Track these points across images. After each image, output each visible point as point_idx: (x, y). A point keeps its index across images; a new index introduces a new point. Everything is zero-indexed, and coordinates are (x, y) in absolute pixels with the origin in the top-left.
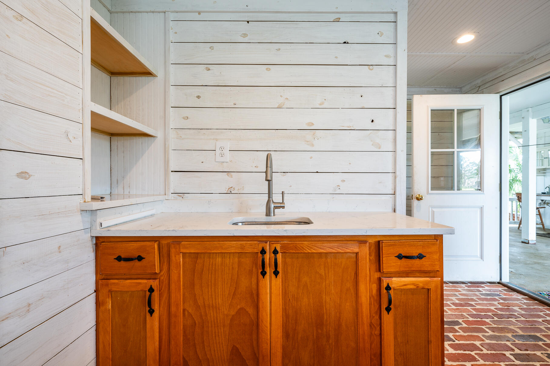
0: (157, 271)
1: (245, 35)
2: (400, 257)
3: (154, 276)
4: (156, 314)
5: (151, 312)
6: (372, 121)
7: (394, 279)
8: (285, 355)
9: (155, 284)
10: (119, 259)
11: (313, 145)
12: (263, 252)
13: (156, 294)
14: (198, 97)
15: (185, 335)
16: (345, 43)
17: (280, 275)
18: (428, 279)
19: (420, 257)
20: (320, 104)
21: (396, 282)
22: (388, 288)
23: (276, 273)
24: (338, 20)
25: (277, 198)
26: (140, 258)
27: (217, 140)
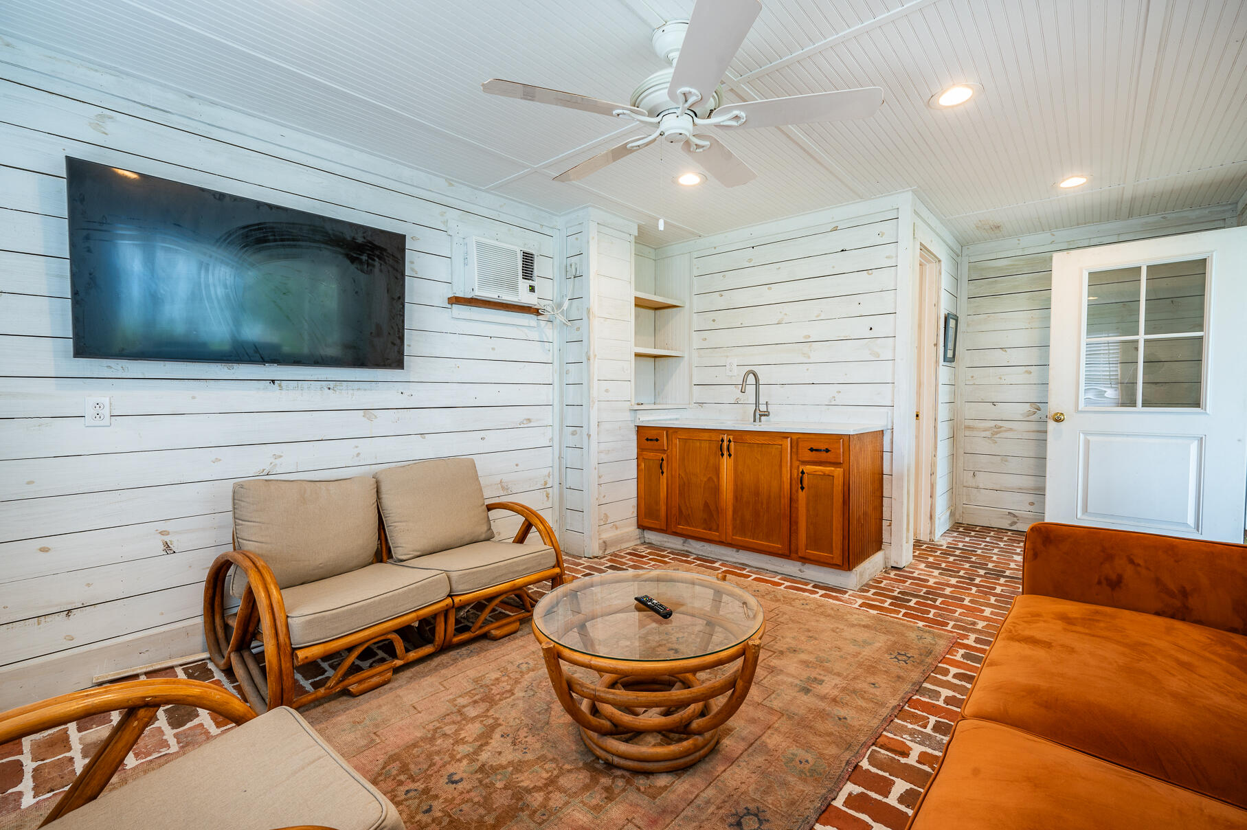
0: (666, 448)
1: (750, 260)
2: (812, 450)
3: (664, 451)
4: (665, 474)
5: (662, 473)
6: (871, 329)
7: (808, 467)
8: (735, 511)
9: (664, 456)
10: (647, 440)
11: (809, 357)
12: (723, 441)
13: (665, 462)
14: (714, 320)
15: (679, 490)
16: (843, 251)
17: (732, 456)
18: (833, 469)
19: (827, 451)
20: (817, 316)
21: (808, 468)
22: (803, 473)
23: (730, 455)
24: (835, 229)
25: (763, 408)
26: (657, 440)
27: (727, 357)
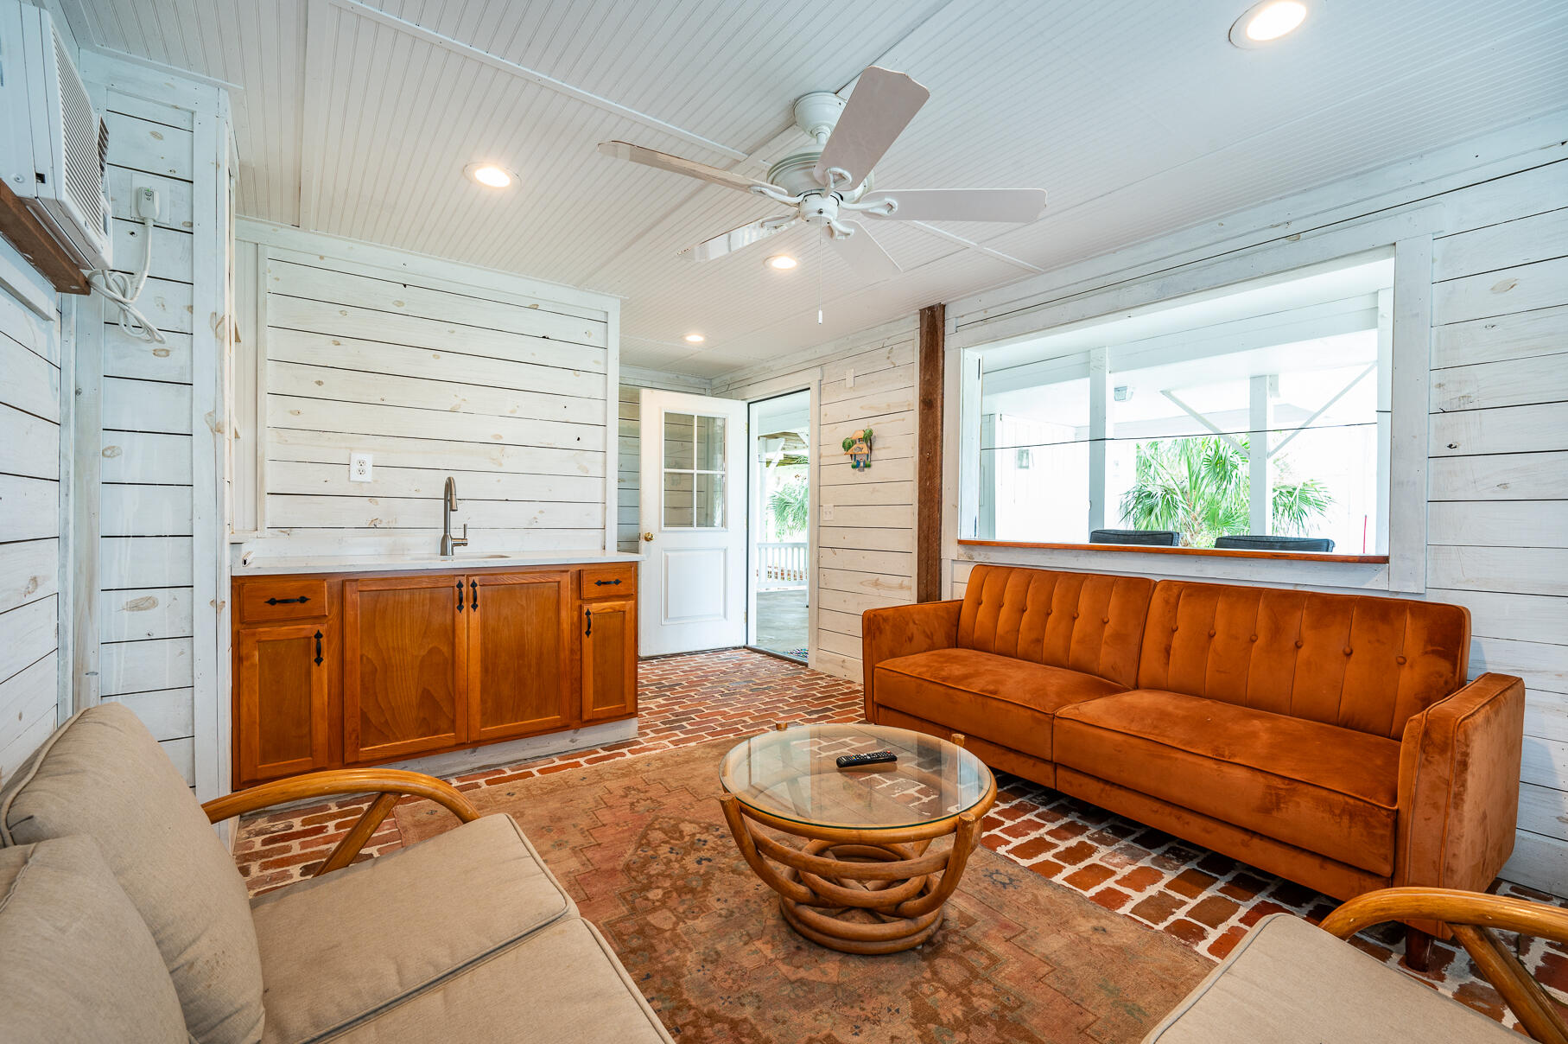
0: (327, 614)
1: (400, 304)
2: (599, 583)
3: (320, 618)
4: (325, 663)
5: (319, 661)
6: (579, 439)
7: (594, 605)
8: (484, 689)
9: (322, 629)
10: (272, 602)
11: (501, 465)
12: (460, 585)
13: (324, 641)
14: (319, 383)
15: (363, 684)
16: (544, 337)
17: (478, 609)
18: (624, 602)
19: (617, 582)
20: (511, 412)
21: (595, 607)
22: (588, 613)
23: (475, 606)
24: (535, 307)
25: (456, 533)
26: (303, 600)
27: (351, 449)
